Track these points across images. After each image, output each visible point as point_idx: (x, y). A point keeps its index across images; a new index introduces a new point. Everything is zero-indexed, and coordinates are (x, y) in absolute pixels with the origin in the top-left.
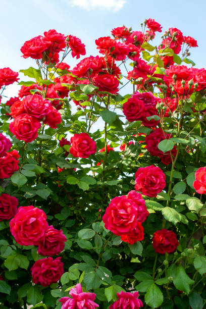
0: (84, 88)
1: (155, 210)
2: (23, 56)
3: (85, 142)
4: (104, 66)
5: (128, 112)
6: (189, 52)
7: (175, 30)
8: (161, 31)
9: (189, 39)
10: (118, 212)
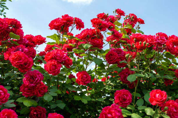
0: (85, 46)
1: (127, 115)
2: (50, 29)
3: (85, 76)
4: (95, 34)
5: (108, 59)
6: (139, 27)
7: (133, 15)
8: (124, 15)
9: (139, 20)
10: (107, 115)
